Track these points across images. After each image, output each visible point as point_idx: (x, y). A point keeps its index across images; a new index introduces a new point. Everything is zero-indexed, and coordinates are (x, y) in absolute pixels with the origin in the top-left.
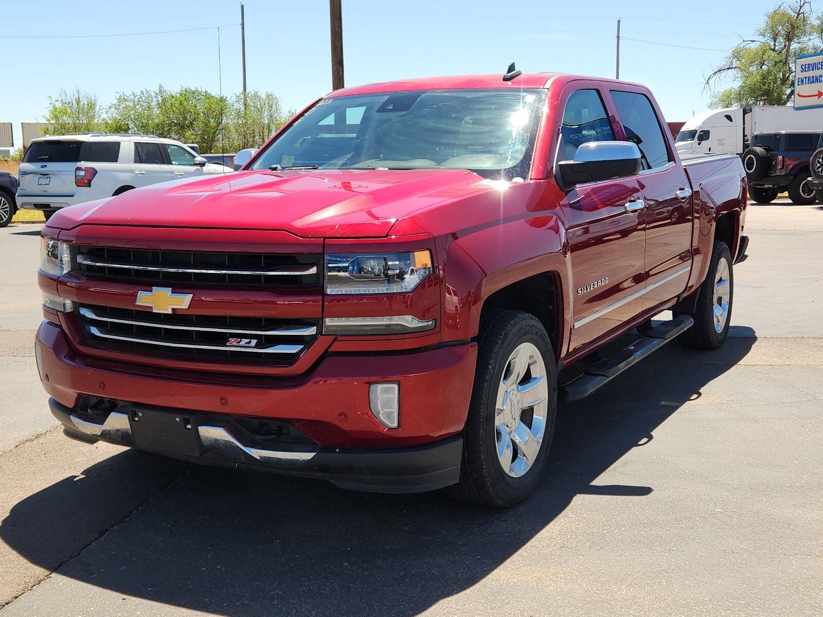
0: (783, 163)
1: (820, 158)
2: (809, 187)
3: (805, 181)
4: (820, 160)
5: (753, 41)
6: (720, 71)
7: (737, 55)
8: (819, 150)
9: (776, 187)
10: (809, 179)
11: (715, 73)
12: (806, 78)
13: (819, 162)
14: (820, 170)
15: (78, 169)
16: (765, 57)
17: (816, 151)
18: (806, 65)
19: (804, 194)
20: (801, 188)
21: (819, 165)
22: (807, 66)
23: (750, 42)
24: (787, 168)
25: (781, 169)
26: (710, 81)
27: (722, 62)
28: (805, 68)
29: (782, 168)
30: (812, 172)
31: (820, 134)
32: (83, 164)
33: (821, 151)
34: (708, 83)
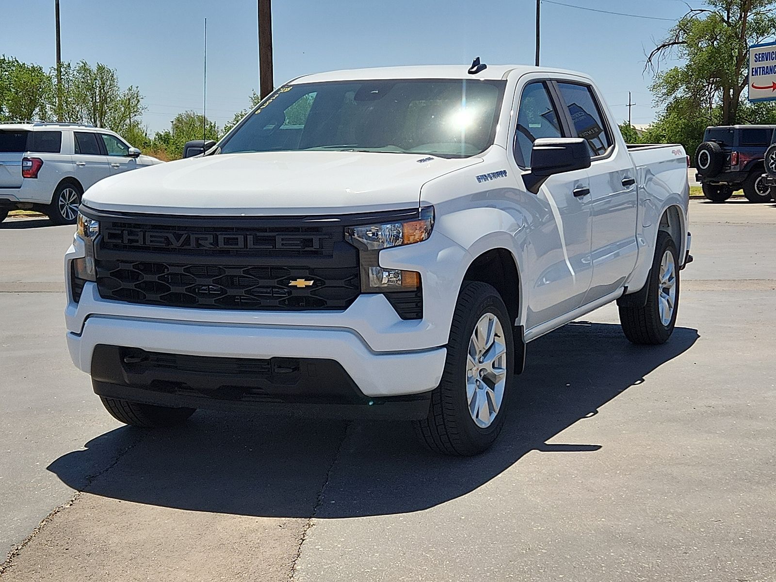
0: (738, 160)
1: (773, 154)
2: (764, 185)
3: (760, 178)
4: (774, 156)
5: (703, 11)
6: (664, 46)
7: (684, 26)
8: (773, 145)
9: (730, 184)
10: (764, 175)
11: (658, 49)
12: (760, 68)
13: (772, 158)
14: (774, 166)
15: (26, 159)
16: (717, 30)
17: (770, 147)
18: (760, 54)
19: (760, 192)
20: (756, 185)
21: (772, 161)
22: (761, 56)
23: (699, 12)
24: (741, 165)
25: (735, 165)
26: (653, 59)
27: (667, 37)
28: (759, 57)
29: (737, 164)
30: (766, 169)
31: (773, 129)
32: (29, 155)
33: (774, 147)
34: (650, 61)
